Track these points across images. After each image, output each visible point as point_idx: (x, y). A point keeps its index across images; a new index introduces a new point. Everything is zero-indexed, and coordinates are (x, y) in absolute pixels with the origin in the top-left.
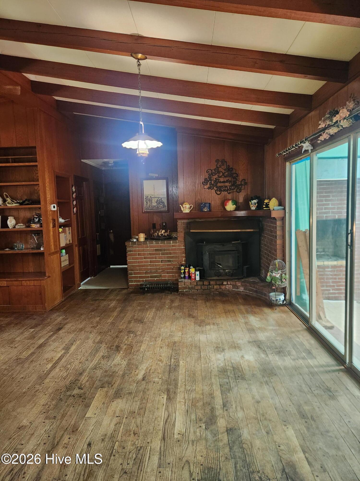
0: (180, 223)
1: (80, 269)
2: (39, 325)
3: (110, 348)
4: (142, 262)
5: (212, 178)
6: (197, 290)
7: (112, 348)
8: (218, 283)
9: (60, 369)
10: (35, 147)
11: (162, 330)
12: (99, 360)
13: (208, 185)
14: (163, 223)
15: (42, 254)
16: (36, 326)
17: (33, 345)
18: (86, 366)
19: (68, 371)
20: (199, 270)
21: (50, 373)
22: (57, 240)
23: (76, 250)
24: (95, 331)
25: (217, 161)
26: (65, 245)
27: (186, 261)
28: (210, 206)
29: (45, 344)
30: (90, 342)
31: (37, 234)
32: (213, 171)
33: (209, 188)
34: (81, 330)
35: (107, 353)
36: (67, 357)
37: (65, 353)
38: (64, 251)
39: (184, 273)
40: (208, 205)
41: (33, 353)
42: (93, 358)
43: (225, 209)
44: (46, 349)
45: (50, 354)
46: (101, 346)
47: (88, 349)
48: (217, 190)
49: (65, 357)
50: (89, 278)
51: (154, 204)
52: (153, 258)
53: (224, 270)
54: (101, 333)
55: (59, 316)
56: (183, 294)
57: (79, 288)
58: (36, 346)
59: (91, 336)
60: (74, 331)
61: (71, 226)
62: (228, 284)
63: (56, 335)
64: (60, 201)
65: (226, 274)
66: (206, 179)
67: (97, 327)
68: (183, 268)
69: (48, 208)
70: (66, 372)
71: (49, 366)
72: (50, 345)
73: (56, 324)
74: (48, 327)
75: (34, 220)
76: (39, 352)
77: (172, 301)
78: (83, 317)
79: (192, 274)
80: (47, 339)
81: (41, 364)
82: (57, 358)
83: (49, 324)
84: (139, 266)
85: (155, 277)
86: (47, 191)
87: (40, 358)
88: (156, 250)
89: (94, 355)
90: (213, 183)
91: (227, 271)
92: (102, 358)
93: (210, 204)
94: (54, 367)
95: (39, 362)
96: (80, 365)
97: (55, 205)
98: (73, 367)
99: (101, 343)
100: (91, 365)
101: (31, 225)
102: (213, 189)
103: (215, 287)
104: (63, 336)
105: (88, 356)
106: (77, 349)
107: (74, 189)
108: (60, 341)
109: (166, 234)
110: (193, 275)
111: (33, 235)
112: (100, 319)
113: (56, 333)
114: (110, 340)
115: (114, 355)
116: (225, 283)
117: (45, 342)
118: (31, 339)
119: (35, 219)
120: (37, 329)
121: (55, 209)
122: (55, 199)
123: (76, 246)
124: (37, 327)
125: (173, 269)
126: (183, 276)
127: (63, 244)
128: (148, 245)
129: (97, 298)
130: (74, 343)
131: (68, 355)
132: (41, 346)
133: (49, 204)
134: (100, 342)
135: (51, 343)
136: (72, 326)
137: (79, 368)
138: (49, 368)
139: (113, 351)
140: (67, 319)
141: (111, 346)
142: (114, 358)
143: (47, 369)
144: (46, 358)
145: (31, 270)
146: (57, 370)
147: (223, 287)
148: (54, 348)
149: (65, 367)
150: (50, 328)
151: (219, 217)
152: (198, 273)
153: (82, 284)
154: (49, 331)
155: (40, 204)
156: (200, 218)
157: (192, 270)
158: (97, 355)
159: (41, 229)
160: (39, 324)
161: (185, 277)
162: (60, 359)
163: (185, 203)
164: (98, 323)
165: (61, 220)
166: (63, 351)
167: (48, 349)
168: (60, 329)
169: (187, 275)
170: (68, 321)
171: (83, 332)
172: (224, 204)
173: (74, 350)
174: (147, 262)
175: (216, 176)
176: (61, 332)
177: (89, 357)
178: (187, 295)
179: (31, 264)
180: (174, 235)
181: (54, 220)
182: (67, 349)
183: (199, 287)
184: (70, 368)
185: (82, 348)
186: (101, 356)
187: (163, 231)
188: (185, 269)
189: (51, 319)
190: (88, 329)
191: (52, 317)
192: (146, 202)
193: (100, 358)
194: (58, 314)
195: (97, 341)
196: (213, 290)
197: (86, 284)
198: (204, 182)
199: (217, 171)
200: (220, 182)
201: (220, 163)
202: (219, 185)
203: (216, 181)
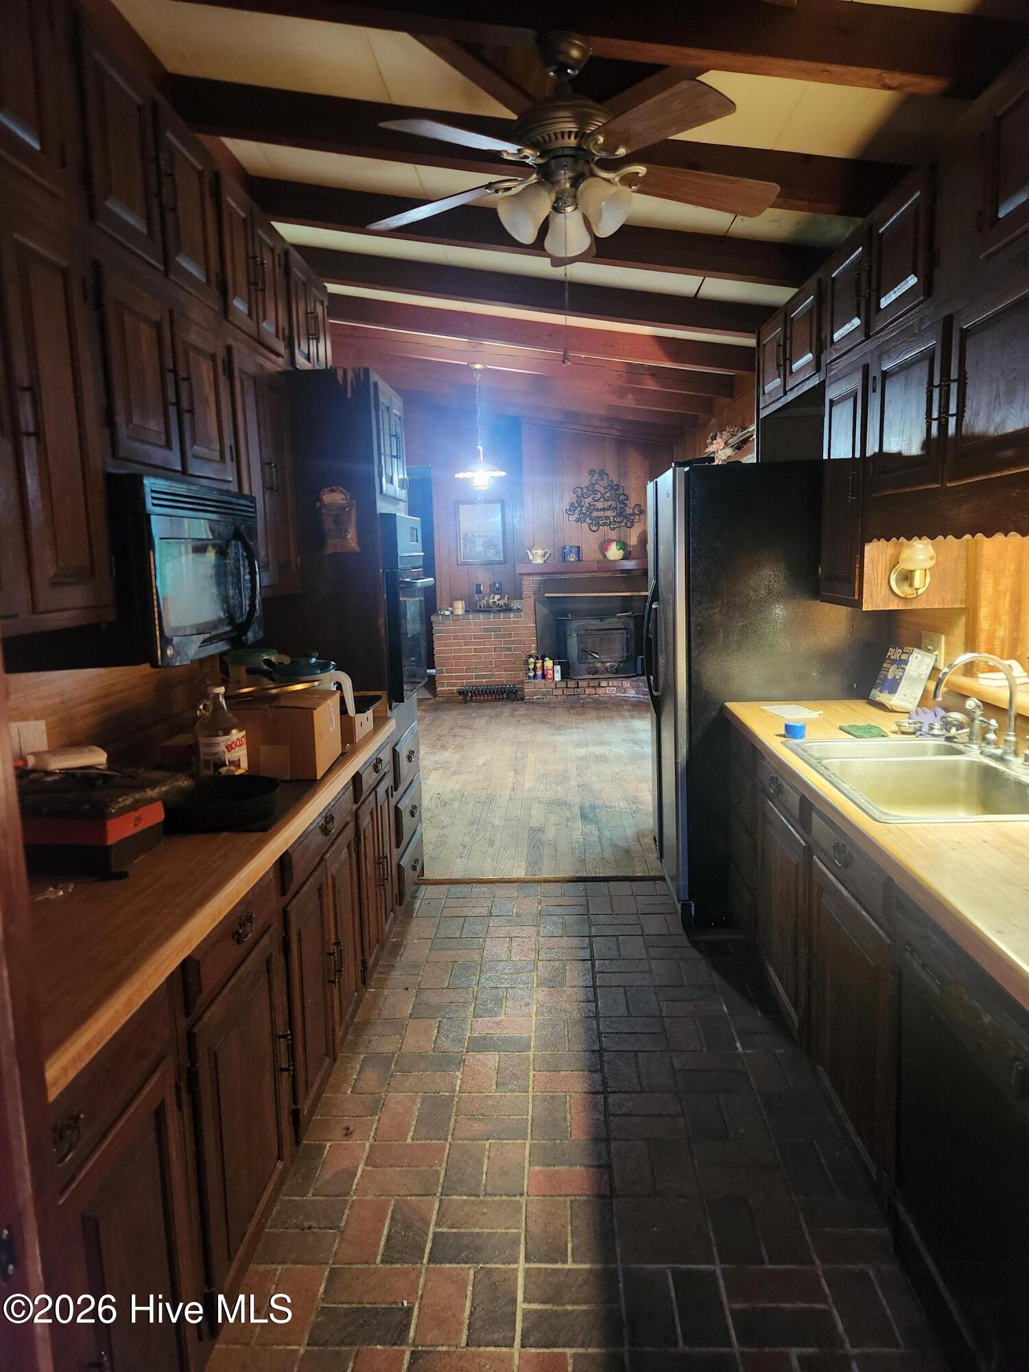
0: (527, 583)
4: (459, 652)
5: (583, 504)
6: (557, 696)
8: (592, 684)
11: (502, 733)
13: (576, 515)
14: (495, 583)
20: (560, 664)
25: (592, 472)
27: (537, 649)
28: (579, 551)
32: (585, 491)
33: (578, 520)
39: (535, 669)
40: (574, 550)
43: (605, 556)
48: (592, 523)
51: (479, 548)
52: (479, 644)
53: (603, 663)
56: (532, 703)
62: (609, 686)
65: (606, 670)
66: (572, 505)
68: (532, 660)
77: (515, 710)
79: (548, 669)
84: (454, 658)
85: (484, 677)
88: (486, 630)
90: (584, 511)
91: (608, 664)
93: (579, 547)
102: (585, 522)
103: (588, 691)
109: (501, 603)
110: (550, 672)
116: (604, 684)
125: (514, 663)
126: (532, 674)
128: (471, 621)
147: (600, 691)
151: (594, 572)
152: (558, 668)
156: (562, 573)
157: (549, 663)
161: (535, 676)
163: (535, 547)
169: (539, 673)
172: (604, 547)
174: (469, 651)
175: (589, 500)
178: (540, 703)
180: (515, 604)
183: (560, 692)
187: (497, 597)
188: (535, 663)
192: (465, 545)
196: (584, 696)
198: (570, 510)
199: (592, 489)
200: (598, 510)
201: (596, 477)
202: (595, 514)
203: (591, 509)
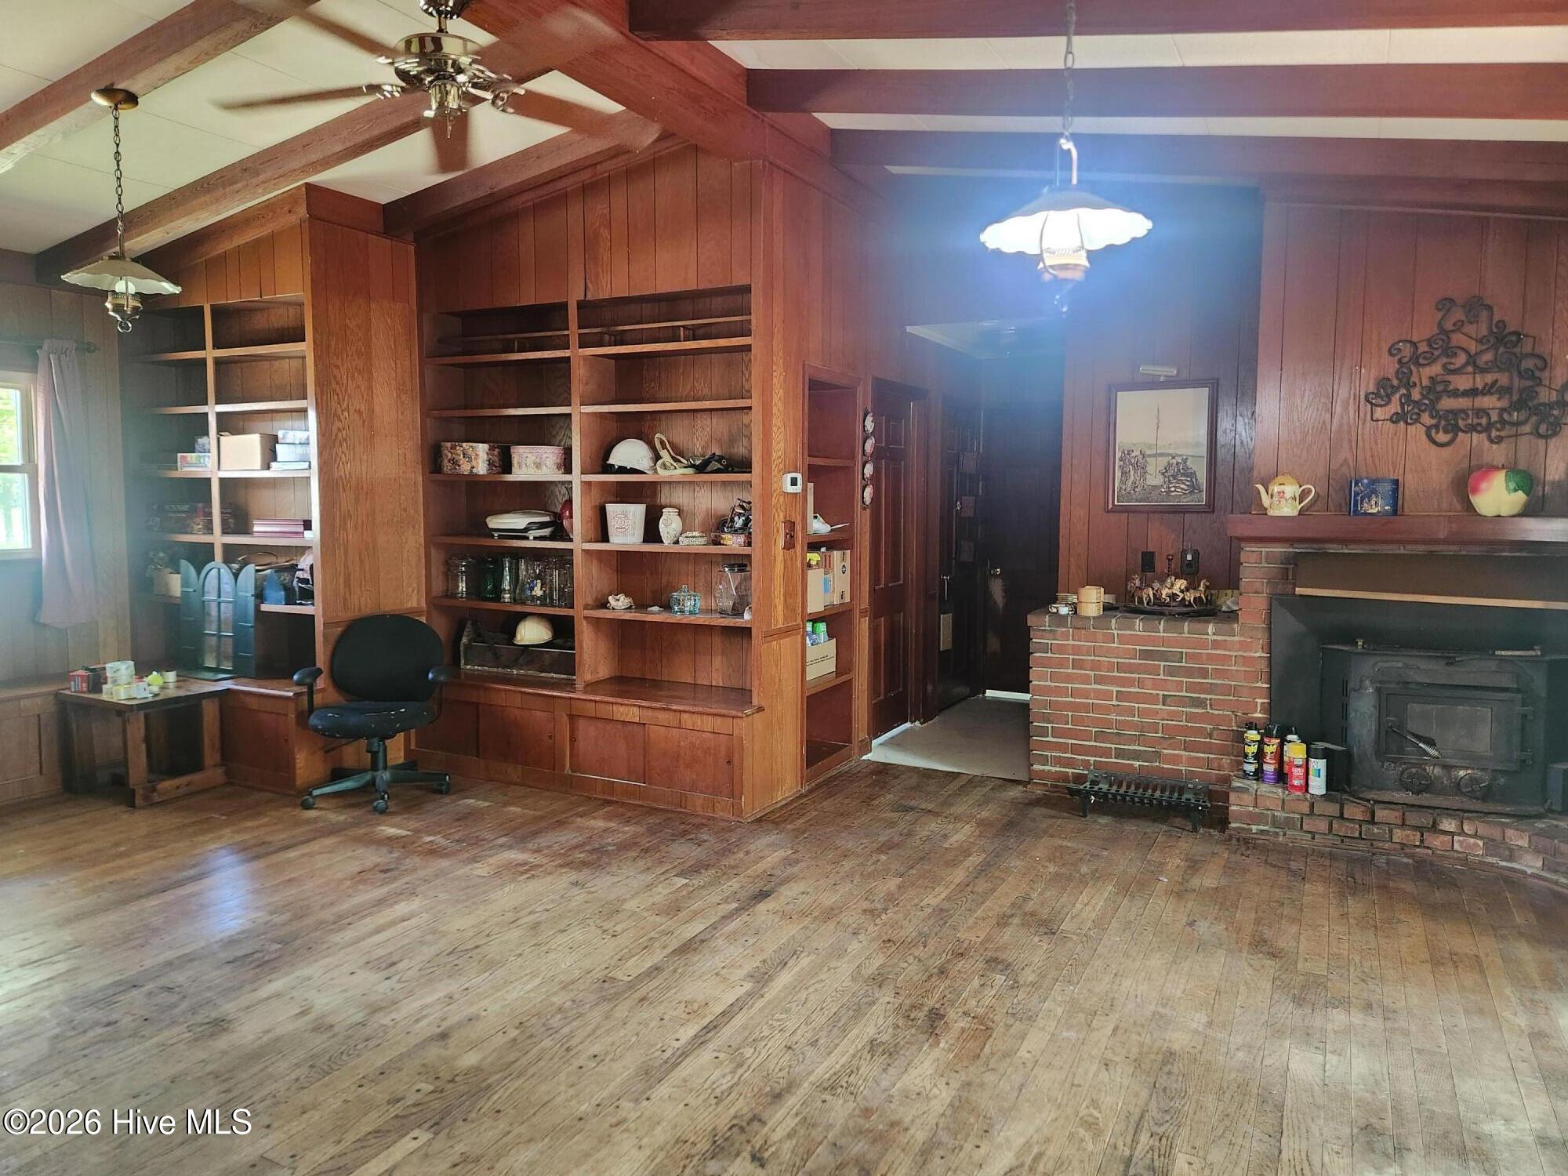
0: (1253, 558)
1: (874, 690)
2: (707, 867)
3: (906, 1014)
4: (1085, 694)
5: (1415, 379)
6: (1313, 834)
7: (912, 1017)
8: (1413, 818)
9: (716, 1058)
10: (746, 290)
11: (1127, 983)
12: (854, 1056)
13: (1394, 407)
14: (1184, 553)
15: (745, 632)
16: (696, 869)
17: (665, 938)
18: (802, 1067)
19: (740, 1071)
20: (1326, 754)
21: (681, 1062)
22: (797, 590)
23: (862, 628)
24: (871, 928)
25: (1446, 304)
26: (822, 609)
27: (1270, 708)
28: (1396, 491)
29: (703, 941)
30: (845, 968)
31: (739, 566)
32: (1423, 348)
33: (1398, 418)
34: (830, 914)
35: (890, 1030)
36: (754, 1010)
37: (750, 994)
38: (822, 627)
39: (1260, 756)
40: (1386, 488)
41: (657, 969)
42: (836, 1041)
43: (1470, 507)
44: (698, 961)
45: (705, 984)
46: (877, 995)
47: (829, 1000)
48: (1436, 427)
49: (744, 1010)
50: (908, 725)
51: (1154, 479)
52: (1130, 682)
53: (1447, 767)
54: (889, 941)
55: (774, 846)
56: (1246, 842)
57: (864, 757)
58: (675, 944)
59: (854, 946)
60: (804, 914)
61: (851, 548)
62: (1462, 833)
63: (744, 917)
64: (819, 461)
65: (1457, 787)
66: (1383, 382)
67: (883, 917)
68: (1253, 735)
69: (775, 486)
70: (733, 1072)
71: (688, 1032)
72: (715, 951)
73: (758, 876)
74: (729, 879)
75: (732, 520)
76: (675, 971)
77: (1194, 865)
78: (847, 865)
79: (1291, 764)
80: (714, 926)
81: (666, 1017)
82: (719, 1009)
83: (735, 870)
84: (1074, 707)
85: (1137, 755)
86: (775, 429)
87: (668, 995)
88: (1146, 655)
89: (844, 1030)
90: (1416, 395)
91: (1462, 773)
92: (868, 1048)
93: (1396, 482)
94: (699, 1041)
95: (661, 1009)
96: (787, 1057)
97: (799, 476)
98: (759, 1059)
99: (880, 986)
100: (820, 1070)
101: (722, 538)
102: (1417, 421)
103: (1399, 835)
104: (764, 926)
105: (821, 1029)
106: (793, 989)
107: (870, 425)
108: (751, 942)
109: (1190, 596)
110: (1299, 772)
111: (727, 569)
112: (900, 887)
113: (747, 910)
114: (915, 978)
115: (914, 1047)
116: (1449, 825)
117: (702, 937)
118: (668, 914)
119: (736, 518)
120: (697, 881)
121: (798, 489)
122: (800, 456)
123: (863, 613)
124: (698, 872)
125: (1210, 736)
126: (1251, 768)
127: (815, 605)
128: (1115, 632)
129: (913, 803)
130: (790, 963)
131: (760, 1004)
132: (687, 948)
133: (779, 471)
134: (879, 980)
135: (720, 942)
136: (803, 893)
137: (777, 1070)
138: (683, 1041)
139: (913, 1031)
140: (797, 862)
141: (913, 1007)
142: (912, 1061)
143: (677, 1045)
144: (688, 998)
145: (718, 680)
146: (706, 1055)
147: (1437, 842)
148: (723, 967)
149: (734, 1051)
150: (734, 884)
151: (1437, 542)
152: (1319, 765)
153: (875, 742)
154: (728, 897)
155: (750, 472)
156: (1344, 541)
157: (1295, 750)
158: (855, 1031)
159: (747, 550)
160: (708, 865)
161: (1259, 775)
162: (727, 1014)
163: (1280, 479)
164: (891, 899)
165: (819, 527)
166: (748, 986)
167: (705, 962)
168: (763, 895)
169: (1269, 768)
170: (795, 869)
171: (831, 925)
172: (1464, 485)
173: (785, 987)
174: (1107, 695)
175: (1435, 369)
176: (762, 907)
177: (824, 1033)
178: (1265, 850)
179: (718, 661)
180: (1227, 602)
181: (791, 525)
182: (762, 978)
183: (1322, 826)
184: (751, 1060)
185: (811, 990)
186: (866, 1039)
187: (1181, 584)
188: (1261, 743)
189: (747, 853)
190: (851, 918)
191: (752, 847)
192: (1124, 473)
193: (860, 1047)
194: (773, 837)
195: (870, 969)
196: (1387, 846)
197: (893, 743)
198: (1377, 395)
199: (1442, 345)
200: (1456, 393)
201: (1458, 314)
202: (1447, 403)
203: (1436, 390)
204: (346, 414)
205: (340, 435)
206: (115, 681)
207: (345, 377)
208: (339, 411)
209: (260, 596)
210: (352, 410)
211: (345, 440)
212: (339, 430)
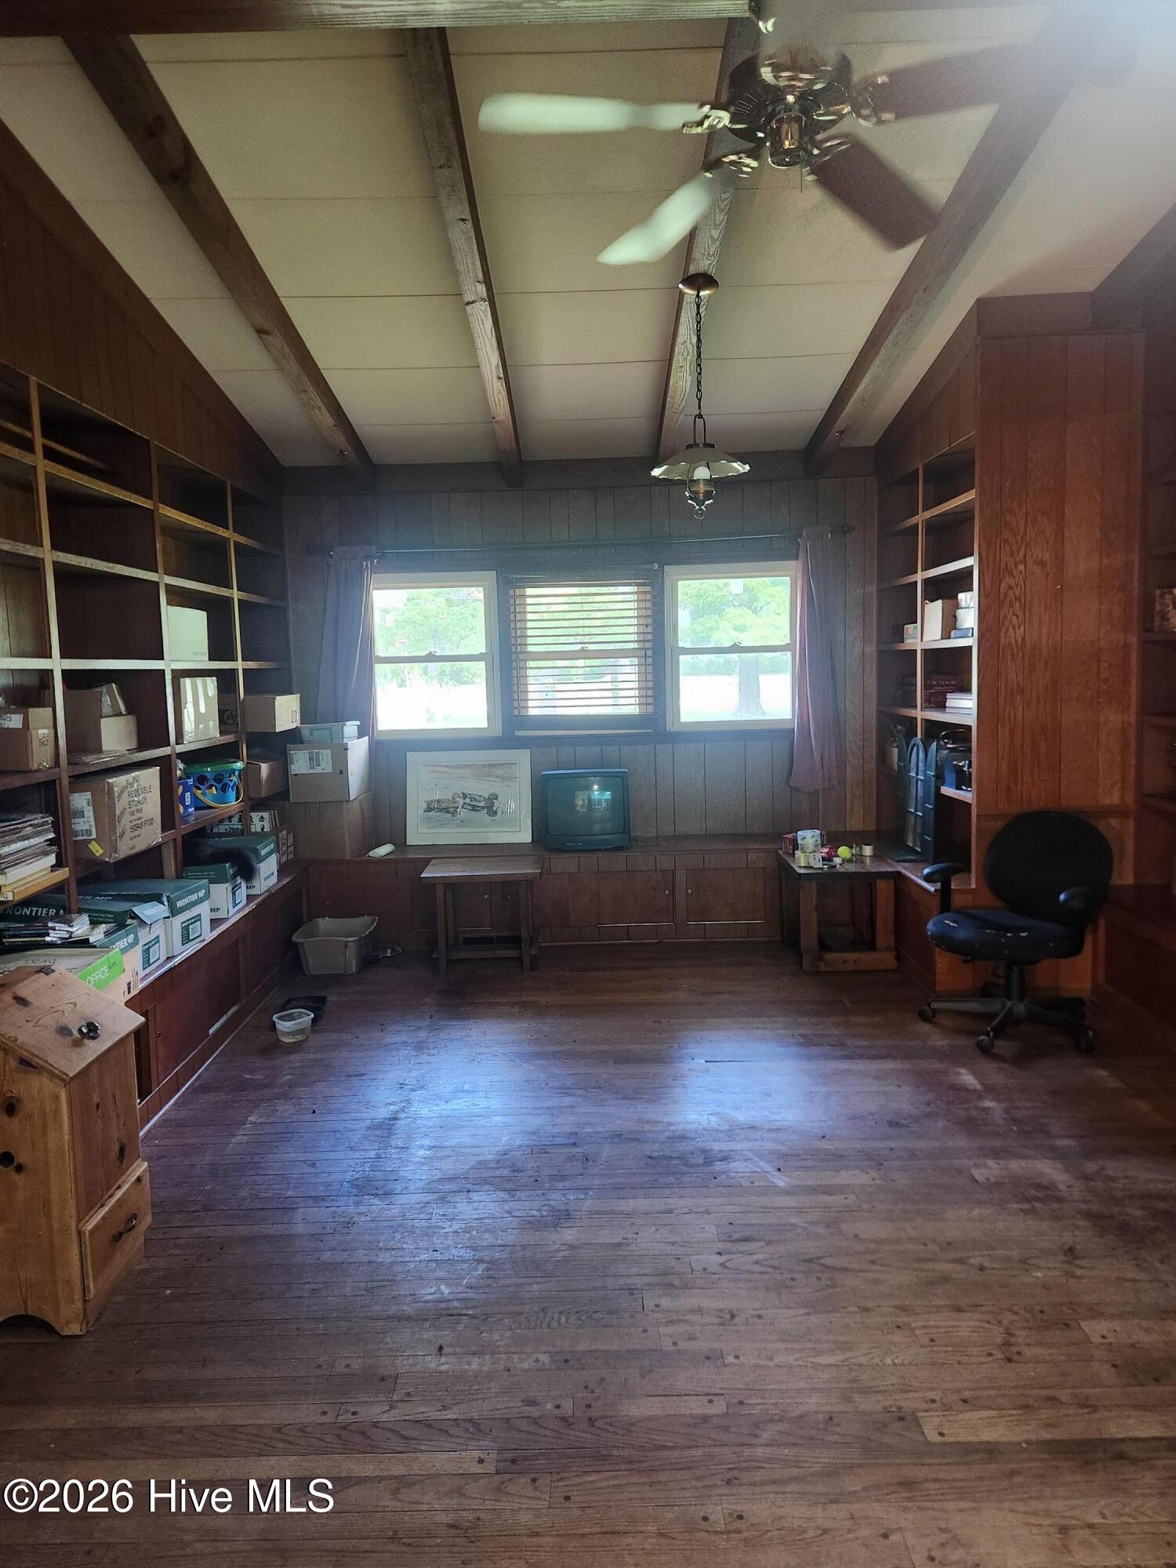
17: (1076, 1411)
95: (908, 1519)
118: (1133, 1375)
204: (1021, 567)
205: (1010, 592)
206: (802, 848)
207: (1023, 522)
208: (1011, 564)
209: (940, 778)
210: (1030, 563)
211: (1018, 599)
212: (1011, 587)
